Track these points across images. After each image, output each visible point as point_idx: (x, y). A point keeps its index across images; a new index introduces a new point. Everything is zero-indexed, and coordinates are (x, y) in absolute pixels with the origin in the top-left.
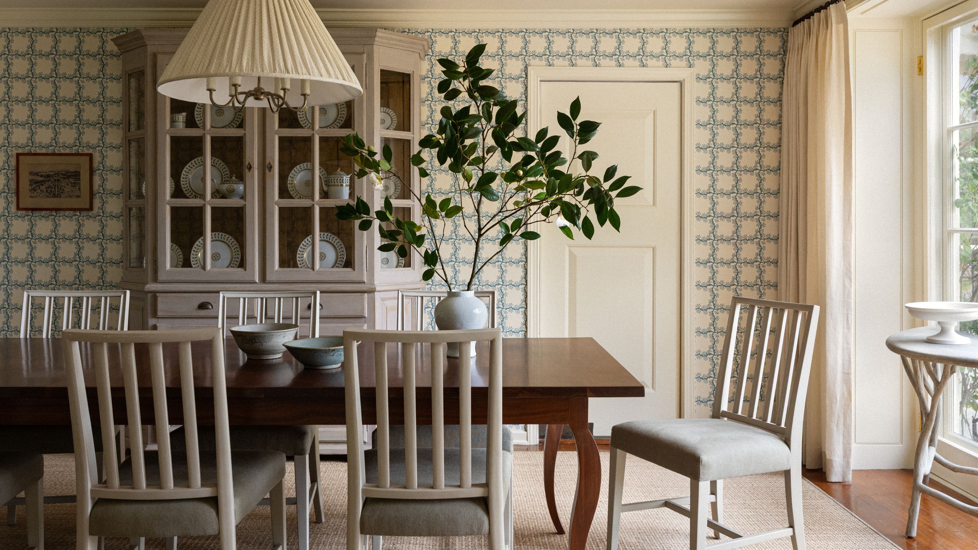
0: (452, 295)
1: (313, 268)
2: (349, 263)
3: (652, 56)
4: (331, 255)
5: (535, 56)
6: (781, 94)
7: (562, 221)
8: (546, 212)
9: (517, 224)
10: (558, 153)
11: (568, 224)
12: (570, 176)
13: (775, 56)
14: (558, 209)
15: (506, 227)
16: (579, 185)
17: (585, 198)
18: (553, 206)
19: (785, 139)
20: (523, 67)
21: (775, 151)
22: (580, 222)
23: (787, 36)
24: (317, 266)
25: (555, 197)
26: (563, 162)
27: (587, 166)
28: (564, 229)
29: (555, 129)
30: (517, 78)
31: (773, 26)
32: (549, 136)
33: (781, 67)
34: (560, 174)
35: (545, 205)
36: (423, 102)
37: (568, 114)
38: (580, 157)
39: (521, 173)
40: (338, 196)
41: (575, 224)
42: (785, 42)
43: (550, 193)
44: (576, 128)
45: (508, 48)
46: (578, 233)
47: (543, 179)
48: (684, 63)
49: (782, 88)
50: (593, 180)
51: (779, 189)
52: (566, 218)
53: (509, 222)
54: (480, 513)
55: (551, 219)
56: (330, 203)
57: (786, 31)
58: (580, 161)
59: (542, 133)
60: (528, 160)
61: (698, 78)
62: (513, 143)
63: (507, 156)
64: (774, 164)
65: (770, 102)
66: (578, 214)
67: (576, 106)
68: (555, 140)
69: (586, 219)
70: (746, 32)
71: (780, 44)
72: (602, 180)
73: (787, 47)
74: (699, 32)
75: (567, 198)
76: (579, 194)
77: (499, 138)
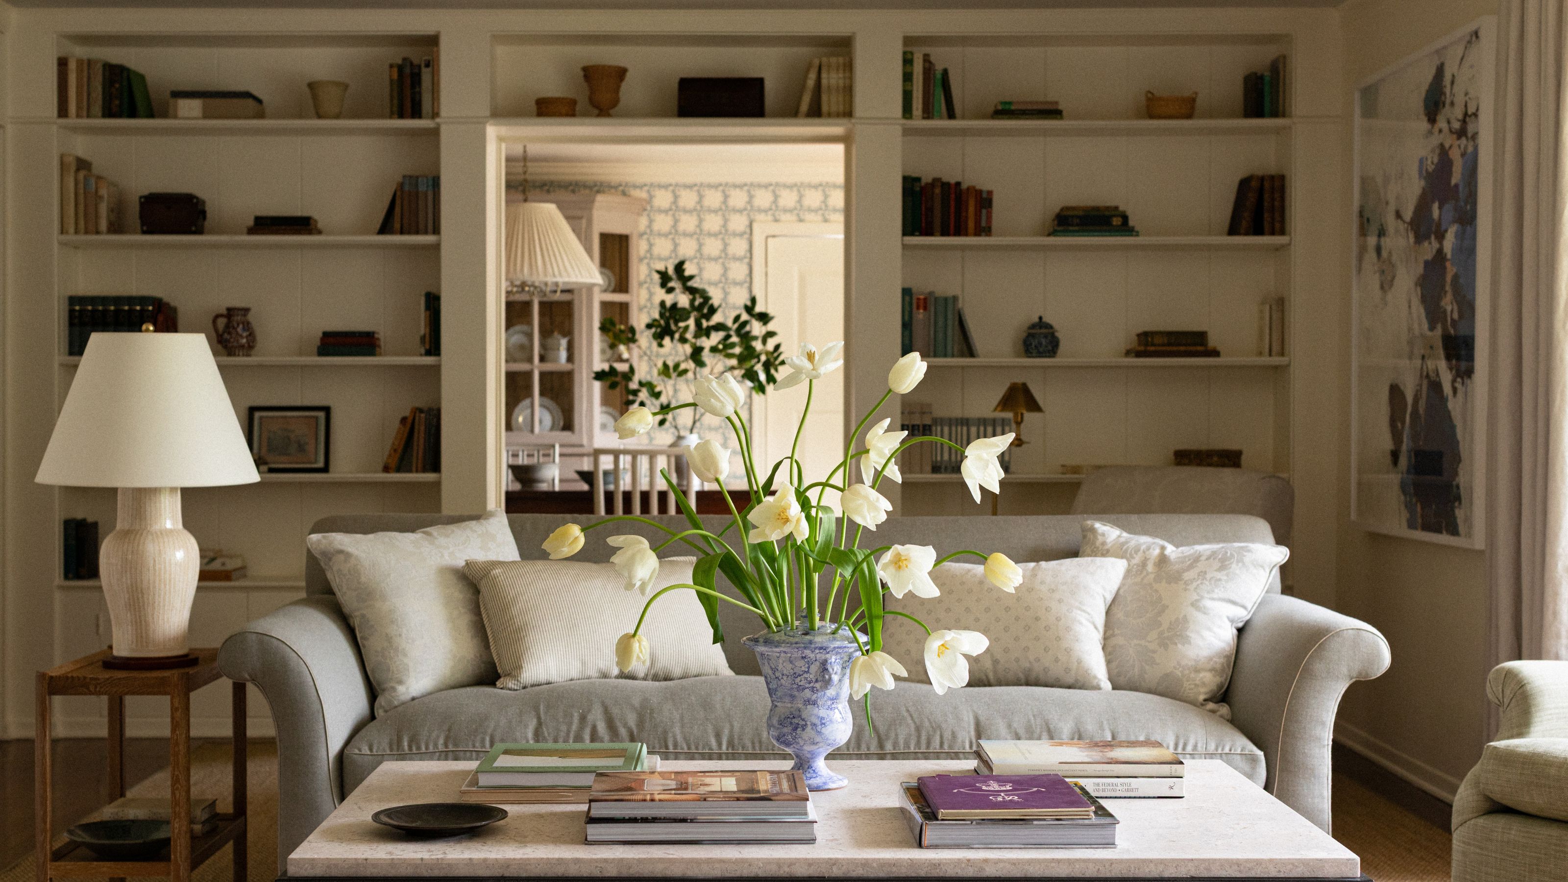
0: (680, 438)
1: (532, 431)
2: (568, 426)
4: (548, 420)
5: (760, 211)
20: (747, 223)
24: (537, 429)
27: (764, 342)
30: (741, 235)
34: (750, 348)
36: (641, 260)
38: (764, 335)
40: (556, 360)
45: (731, 202)
56: (548, 367)
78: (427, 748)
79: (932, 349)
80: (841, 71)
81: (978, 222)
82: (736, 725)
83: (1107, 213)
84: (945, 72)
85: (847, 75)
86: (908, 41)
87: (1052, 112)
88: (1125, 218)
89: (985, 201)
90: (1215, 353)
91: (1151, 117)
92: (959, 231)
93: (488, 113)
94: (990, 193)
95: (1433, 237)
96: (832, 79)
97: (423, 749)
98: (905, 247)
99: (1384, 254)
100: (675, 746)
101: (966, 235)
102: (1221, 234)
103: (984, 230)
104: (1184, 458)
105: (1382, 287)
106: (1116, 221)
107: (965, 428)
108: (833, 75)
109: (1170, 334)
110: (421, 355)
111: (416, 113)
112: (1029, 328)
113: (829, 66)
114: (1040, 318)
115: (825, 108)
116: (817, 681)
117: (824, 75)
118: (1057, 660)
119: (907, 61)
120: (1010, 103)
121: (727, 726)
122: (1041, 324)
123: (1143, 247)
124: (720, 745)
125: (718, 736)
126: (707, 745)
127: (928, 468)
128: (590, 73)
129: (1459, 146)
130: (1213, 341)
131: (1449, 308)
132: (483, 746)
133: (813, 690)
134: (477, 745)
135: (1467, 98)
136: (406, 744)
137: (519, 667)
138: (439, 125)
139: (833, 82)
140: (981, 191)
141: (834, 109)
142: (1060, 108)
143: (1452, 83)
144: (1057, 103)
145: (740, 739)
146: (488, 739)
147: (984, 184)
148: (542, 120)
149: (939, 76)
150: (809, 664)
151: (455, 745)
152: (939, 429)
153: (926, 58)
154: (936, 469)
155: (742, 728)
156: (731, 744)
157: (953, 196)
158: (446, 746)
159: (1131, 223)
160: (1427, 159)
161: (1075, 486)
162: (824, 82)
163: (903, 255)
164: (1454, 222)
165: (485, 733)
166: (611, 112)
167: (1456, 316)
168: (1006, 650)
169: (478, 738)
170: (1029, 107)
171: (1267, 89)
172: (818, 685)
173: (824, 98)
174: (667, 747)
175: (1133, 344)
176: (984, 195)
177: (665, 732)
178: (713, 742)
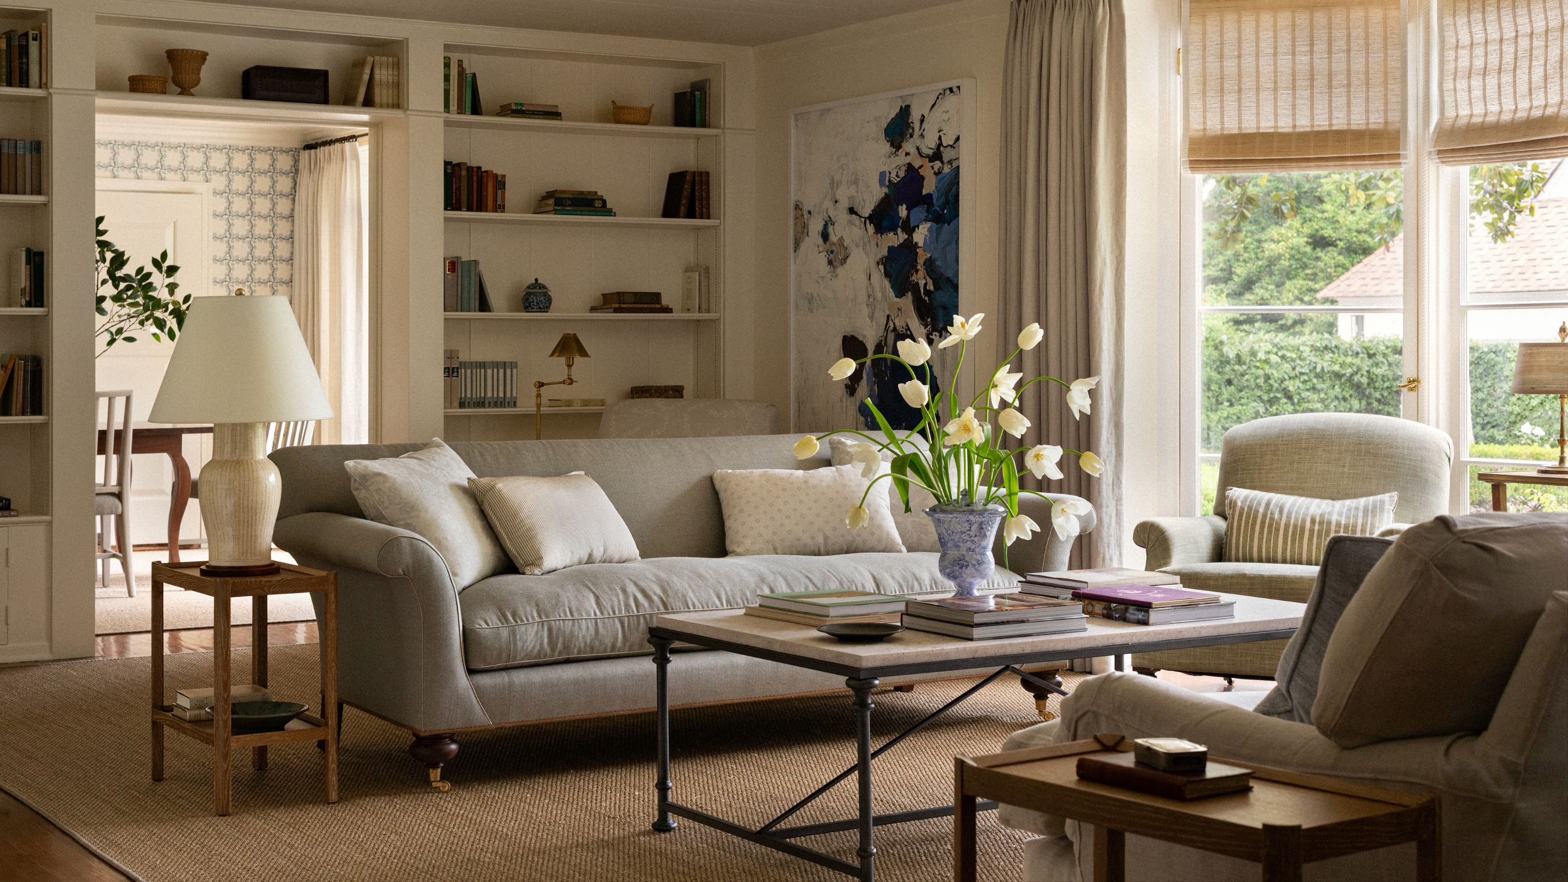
3: (170, 169)
6: (293, 210)
7: (154, 329)
8: (142, 323)
9: (120, 331)
10: (151, 284)
11: (157, 331)
12: (160, 300)
13: (286, 174)
14: (151, 321)
15: (111, 333)
16: (166, 306)
17: (170, 314)
18: (147, 319)
19: (296, 253)
21: (287, 265)
22: (166, 330)
23: (299, 156)
25: (149, 313)
26: (155, 289)
27: (172, 293)
28: (154, 335)
29: (149, 268)
31: (286, 145)
32: (144, 272)
33: (292, 185)
34: (152, 298)
35: (142, 317)
37: (159, 259)
38: (167, 286)
39: (125, 296)
41: (163, 331)
42: (296, 161)
43: (145, 310)
44: (164, 269)
46: (164, 337)
47: (140, 300)
48: (201, 177)
49: (294, 204)
50: (175, 303)
51: (291, 278)
52: (157, 327)
53: (114, 330)
54: (117, 501)
55: (145, 328)
57: (297, 150)
58: (167, 289)
59: (140, 270)
60: (128, 288)
61: (215, 193)
62: (120, 277)
63: (116, 286)
64: (286, 277)
65: (282, 217)
66: (165, 325)
67: (164, 255)
68: (149, 275)
69: (170, 329)
70: (261, 150)
71: (292, 163)
72: (181, 303)
73: (298, 166)
74: (216, 149)
75: (158, 314)
76: (166, 311)
77: (111, 273)
78: (528, 620)
79: (459, 305)
80: (390, 69)
81: (495, 200)
82: (728, 589)
83: (589, 197)
84: (474, 75)
85: (395, 73)
86: (447, 47)
87: (553, 114)
88: (604, 202)
89: (500, 183)
90: (668, 310)
91: (618, 122)
92: (480, 209)
93: (94, 87)
94: (504, 176)
95: (899, 230)
96: (383, 75)
97: (526, 622)
98: (446, 220)
99: (833, 238)
100: (694, 606)
101: (486, 211)
102: (657, 217)
103: (499, 207)
104: (640, 392)
105: (830, 263)
106: (598, 204)
107: (483, 370)
108: (384, 72)
109: (636, 294)
110: (22, 306)
111: (24, 82)
112: (528, 287)
113: (381, 65)
114: (536, 280)
115: (377, 99)
116: (976, 536)
117: (377, 71)
118: (872, 534)
119: (447, 65)
120: (521, 104)
121: (722, 589)
122: (537, 284)
123: (618, 225)
124: (722, 605)
125: (719, 598)
126: (714, 603)
127: (456, 404)
128: (173, 56)
129: (933, 168)
130: (665, 302)
131: (922, 283)
132: (566, 616)
133: (973, 541)
134: (562, 615)
135: (941, 133)
136: (511, 618)
137: (541, 558)
138: (50, 94)
139: (384, 78)
140: (496, 175)
141: (385, 101)
142: (560, 111)
143: (922, 121)
144: (557, 106)
145: (734, 598)
146: (567, 610)
147: (498, 170)
148: (133, 95)
149: (469, 79)
150: (971, 524)
151: (547, 616)
152: (463, 371)
153: (460, 63)
154: (462, 405)
155: (731, 590)
156: (728, 602)
157: (475, 178)
158: (540, 617)
159: (609, 206)
160: (890, 173)
161: (598, 416)
162: (377, 77)
163: (445, 225)
164: (926, 220)
165: (564, 606)
166: (192, 90)
167: (931, 287)
168: (834, 529)
169: (561, 610)
170: (540, 109)
171: (698, 105)
172: (976, 539)
173: (377, 91)
174: (689, 608)
175: (599, 302)
176: (500, 179)
177: (684, 596)
178: (718, 603)
